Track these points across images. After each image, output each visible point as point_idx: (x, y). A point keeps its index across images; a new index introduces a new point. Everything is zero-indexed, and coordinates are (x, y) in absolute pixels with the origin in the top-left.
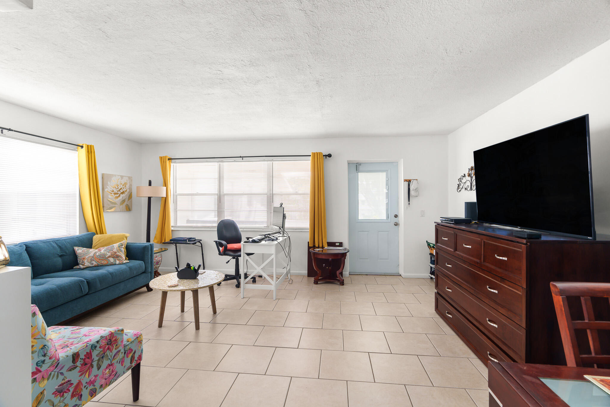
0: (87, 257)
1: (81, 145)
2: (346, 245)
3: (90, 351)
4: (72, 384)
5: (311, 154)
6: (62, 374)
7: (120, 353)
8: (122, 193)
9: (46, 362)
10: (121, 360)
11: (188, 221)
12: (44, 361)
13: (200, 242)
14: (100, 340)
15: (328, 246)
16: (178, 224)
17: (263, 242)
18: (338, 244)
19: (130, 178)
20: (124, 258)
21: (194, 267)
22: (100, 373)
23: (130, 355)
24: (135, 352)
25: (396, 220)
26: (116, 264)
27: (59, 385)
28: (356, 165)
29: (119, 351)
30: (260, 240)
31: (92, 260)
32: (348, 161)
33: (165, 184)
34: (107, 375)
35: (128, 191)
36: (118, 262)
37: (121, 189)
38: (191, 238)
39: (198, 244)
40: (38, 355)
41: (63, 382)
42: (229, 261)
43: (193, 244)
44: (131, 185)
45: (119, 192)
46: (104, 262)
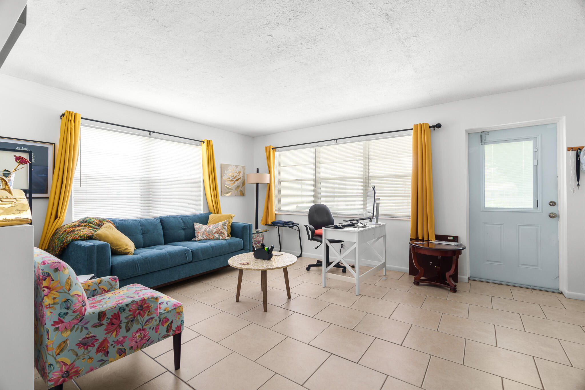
0: (200, 231)
1: (203, 141)
2: (464, 240)
3: (118, 312)
4: (97, 340)
5: (413, 127)
6: (86, 328)
7: (154, 320)
8: (237, 180)
9: (68, 315)
10: (155, 327)
11: (297, 207)
12: (67, 313)
13: (298, 226)
14: (130, 303)
15: (436, 240)
16: (282, 209)
17: (347, 229)
18: (452, 238)
19: (244, 168)
20: (227, 235)
21: (268, 249)
22: (129, 334)
23: (166, 324)
24: (172, 322)
25: (552, 209)
26: (219, 240)
27: (83, 338)
28: (481, 135)
29: (153, 318)
30: (344, 226)
31: (203, 234)
32: (466, 131)
33: (270, 172)
34: (138, 339)
35: (242, 178)
36: (221, 238)
37: (236, 177)
38: (290, 222)
39: (295, 227)
40: (61, 307)
41: (88, 336)
42: (318, 247)
43: (290, 227)
44: (244, 173)
45: (234, 180)
46: (211, 237)
